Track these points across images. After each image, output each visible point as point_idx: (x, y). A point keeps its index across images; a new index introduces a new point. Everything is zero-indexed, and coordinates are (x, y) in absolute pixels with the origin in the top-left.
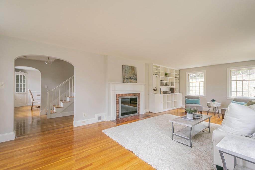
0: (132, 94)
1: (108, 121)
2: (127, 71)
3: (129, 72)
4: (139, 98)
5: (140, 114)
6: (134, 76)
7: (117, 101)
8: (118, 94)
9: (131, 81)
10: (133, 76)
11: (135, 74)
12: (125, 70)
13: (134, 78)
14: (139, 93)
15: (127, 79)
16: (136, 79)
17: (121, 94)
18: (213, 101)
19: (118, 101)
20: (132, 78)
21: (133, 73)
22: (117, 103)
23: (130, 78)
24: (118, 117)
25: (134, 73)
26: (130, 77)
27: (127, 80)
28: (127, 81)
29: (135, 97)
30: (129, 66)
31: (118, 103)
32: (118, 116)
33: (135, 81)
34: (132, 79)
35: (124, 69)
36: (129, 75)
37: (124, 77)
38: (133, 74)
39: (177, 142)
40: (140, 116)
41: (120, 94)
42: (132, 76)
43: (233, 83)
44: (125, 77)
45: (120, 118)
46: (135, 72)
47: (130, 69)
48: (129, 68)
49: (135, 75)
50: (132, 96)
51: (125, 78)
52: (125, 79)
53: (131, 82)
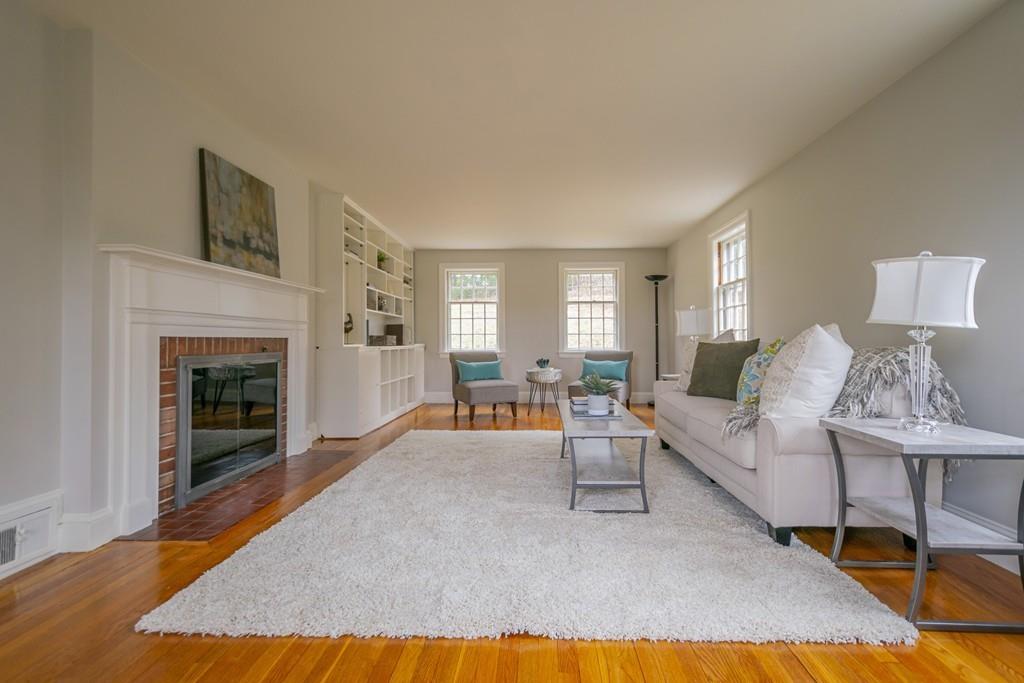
0: (252, 339)
1: (91, 544)
2: (227, 195)
3: (240, 207)
4: (285, 366)
5: (288, 455)
6: (267, 236)
7: (163, 390)
8: (172, 339)
9: (250, 264)
10: (261, 237)
11: (269, 228)
12: (220, 190)
13: (267, 249)
14: (286, 339)
15: (229, 243)
16: (273, 256)
17: (191, 339)
18: (542, 363)
19: (174, 388)
20: (253, 244)
21: (260, 219)
22: (163, 403)
23: (246, 242)
24: (173, 501)
25: (264, 220)
26: (247, 239)
27: (231, 251)
28: (230, 256)
29: (269, 357)
30: (241, 172)
31: (174, 401)
32: (167, 492)
33: (271, 264)
34: (257, 251)
35: (212, 177)
36: (242, 228)
37: (212, 230)
38: (260, 224)
39: (594, 511)
40: (290, 465)
41: (182, 340)
42: (253, 231)
43: (572, 311)
44: (220, 227)
45: (182, 505)
46: (266, 213)
47: (244, 190)
48: (237, 179)
49: (272, 234)
50: (252, 351)
51: (219, 235)
52: (220, 244)
53: (250, 267)
